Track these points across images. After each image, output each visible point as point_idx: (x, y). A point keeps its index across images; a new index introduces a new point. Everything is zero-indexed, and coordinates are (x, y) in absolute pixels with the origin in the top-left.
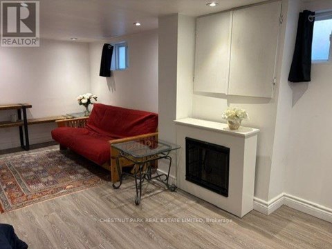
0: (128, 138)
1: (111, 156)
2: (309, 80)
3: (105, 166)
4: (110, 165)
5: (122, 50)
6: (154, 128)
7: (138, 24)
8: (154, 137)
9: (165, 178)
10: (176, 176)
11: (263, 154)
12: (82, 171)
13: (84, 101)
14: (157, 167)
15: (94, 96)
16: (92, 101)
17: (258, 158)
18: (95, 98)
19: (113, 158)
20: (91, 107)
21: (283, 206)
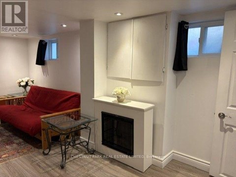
0: (57, 114)
1: (42, 128)
2: (186, 69)
3: (37, 136)
4: (41, 135)
5: (54, 46)
6: (78, 105)
7: (64, 26)
8: (78, 111)
9: (86, 143)
10: (95, 142)
11: (158, 122)
12: (17, 141)
13: (23, 84)
14: (80, 136)
15: (32, 80)
16: (30, 83)
17: (154, 126)
18: (33, 82)
19: (44, 130)
20: (28, 88)
21: (173, 160)
